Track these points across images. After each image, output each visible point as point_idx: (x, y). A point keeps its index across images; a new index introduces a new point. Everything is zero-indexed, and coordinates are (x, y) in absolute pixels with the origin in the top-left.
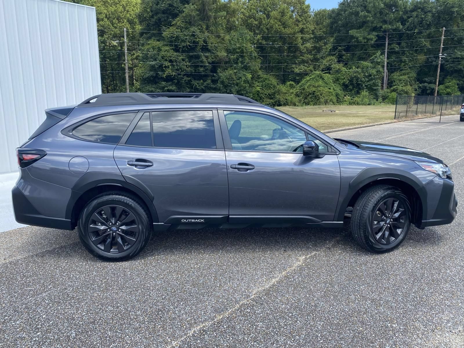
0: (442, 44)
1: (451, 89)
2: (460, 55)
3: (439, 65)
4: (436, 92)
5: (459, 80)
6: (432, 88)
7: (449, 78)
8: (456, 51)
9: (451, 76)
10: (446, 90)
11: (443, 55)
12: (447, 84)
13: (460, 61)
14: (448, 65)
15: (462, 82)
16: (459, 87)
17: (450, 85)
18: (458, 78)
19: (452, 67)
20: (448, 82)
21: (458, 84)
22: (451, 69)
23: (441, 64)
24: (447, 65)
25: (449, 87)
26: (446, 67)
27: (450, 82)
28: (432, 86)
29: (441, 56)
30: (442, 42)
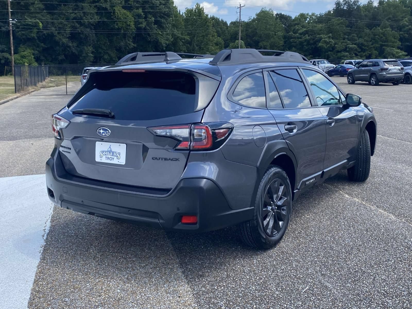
0: (9, 8)
1: (27, 59)
2: (30, 22)
3: (11, 32)
4: (13, 62)
5: (33, 49)
6: (7, 57)
7: (22, 46)
8: (26, 17)
9: (24, 45)
10: (22, 60)
11: (13, 20)
12: (23, 53)
13: (31, 29)
14: (20, 32)
15: (36, 51)
16: (34, 58)
17: (26, 54)
18: (32, 48)
19: (23, 34)
20: (23, 52)
21: (33, 54)
22: (24, 37)
23: (13, 31)
24: (18, 32)
25: (25, 57)
26: (18, 34)
27: (24, 51)
28: (5, 55)
29: (11, 21)
30: (9, 5)
